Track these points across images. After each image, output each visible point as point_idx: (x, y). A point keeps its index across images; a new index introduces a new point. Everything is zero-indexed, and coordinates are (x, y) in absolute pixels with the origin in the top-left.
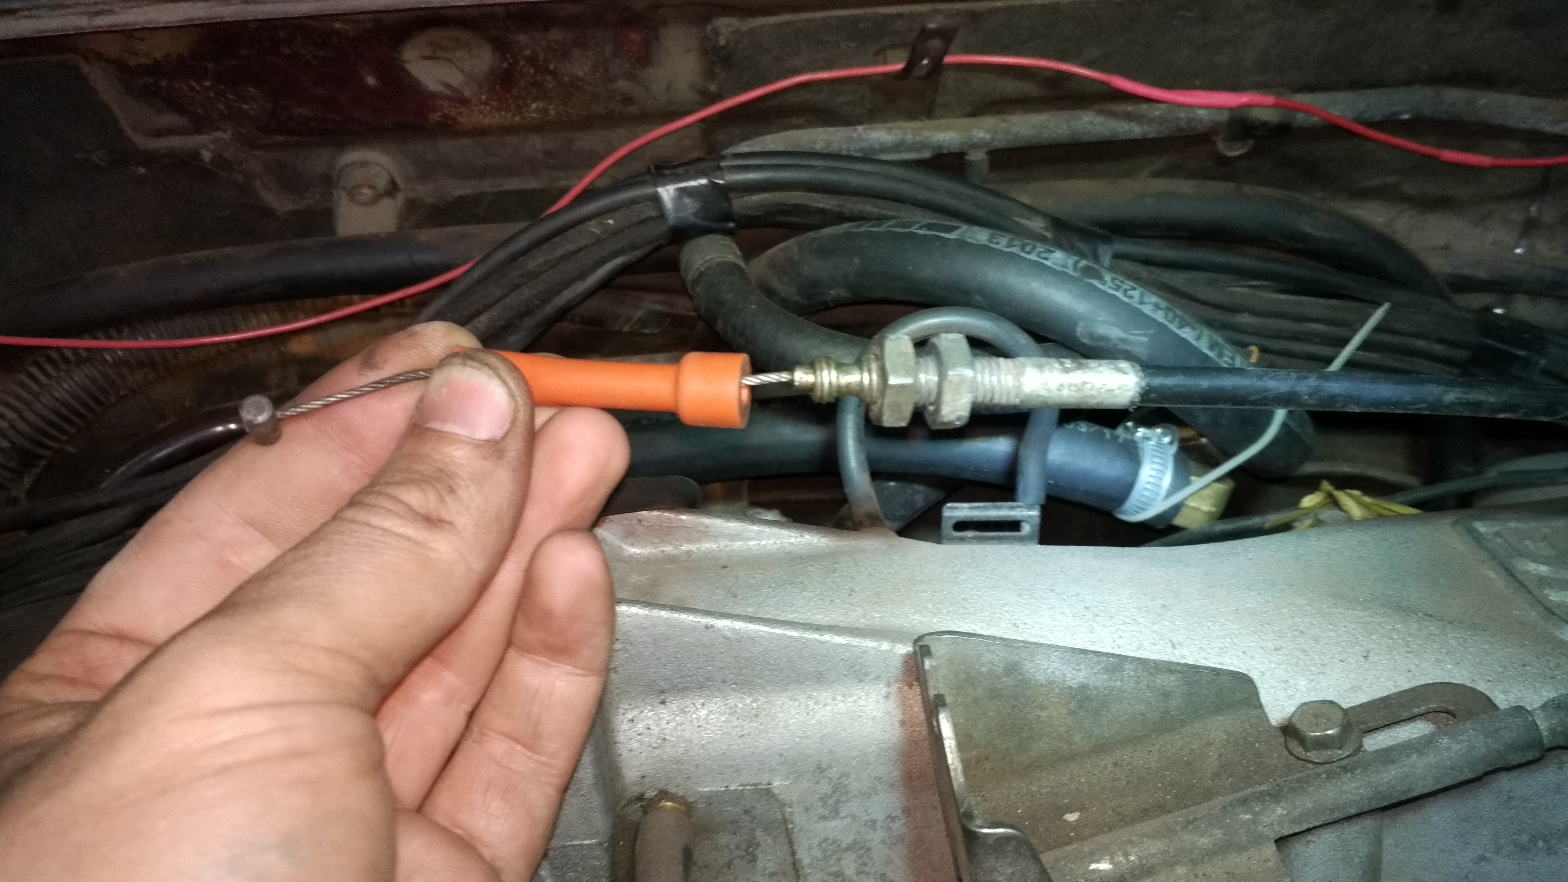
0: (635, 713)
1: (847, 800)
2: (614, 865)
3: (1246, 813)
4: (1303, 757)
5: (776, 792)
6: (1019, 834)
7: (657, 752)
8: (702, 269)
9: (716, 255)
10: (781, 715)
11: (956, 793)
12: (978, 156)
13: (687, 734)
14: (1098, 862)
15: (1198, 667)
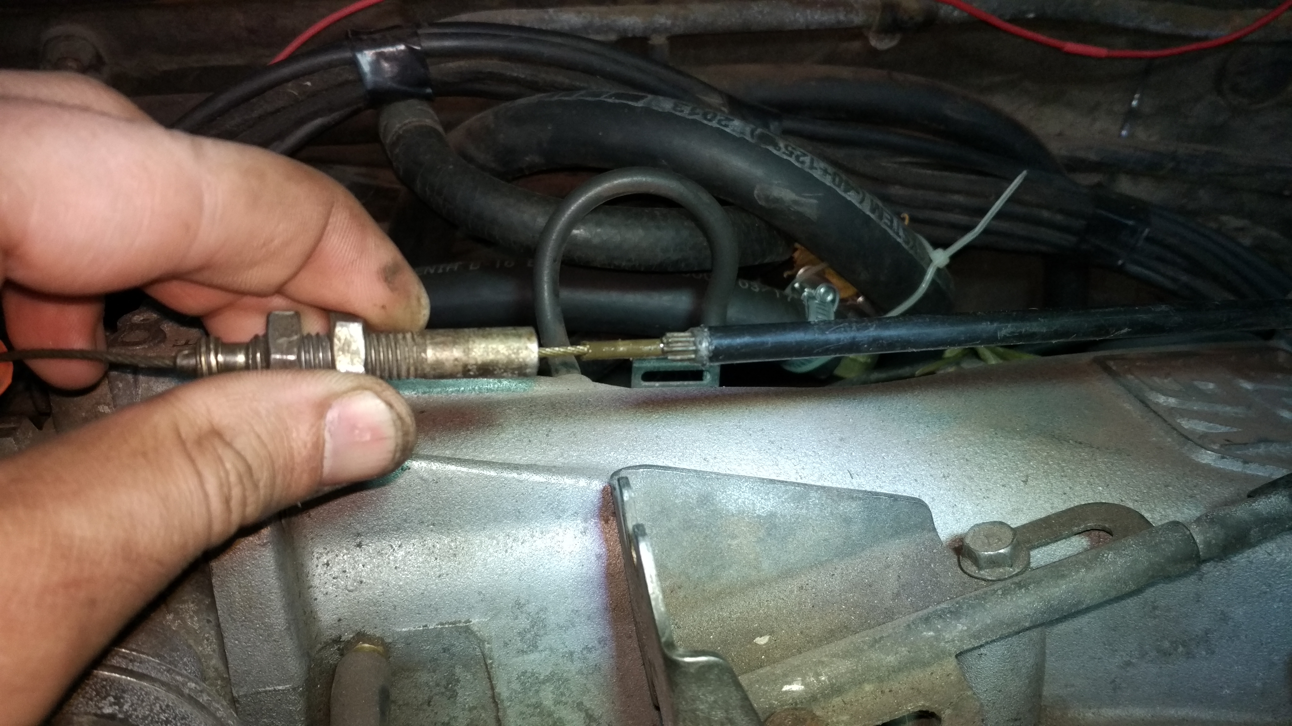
0: (330, 556)
1: (546, 634)
2: (309, 708)
3: (929, 630)
4: (976, 575)
5: (475, 629)
6: (721, 661)
7: (353, 595)
8: (401, 132)
9: (414, 119)
10: (480, 553)
11: (657, 622)
12: (658, 40)
13: (384, 576)
14: (790, 683)
15: (877, 494)
